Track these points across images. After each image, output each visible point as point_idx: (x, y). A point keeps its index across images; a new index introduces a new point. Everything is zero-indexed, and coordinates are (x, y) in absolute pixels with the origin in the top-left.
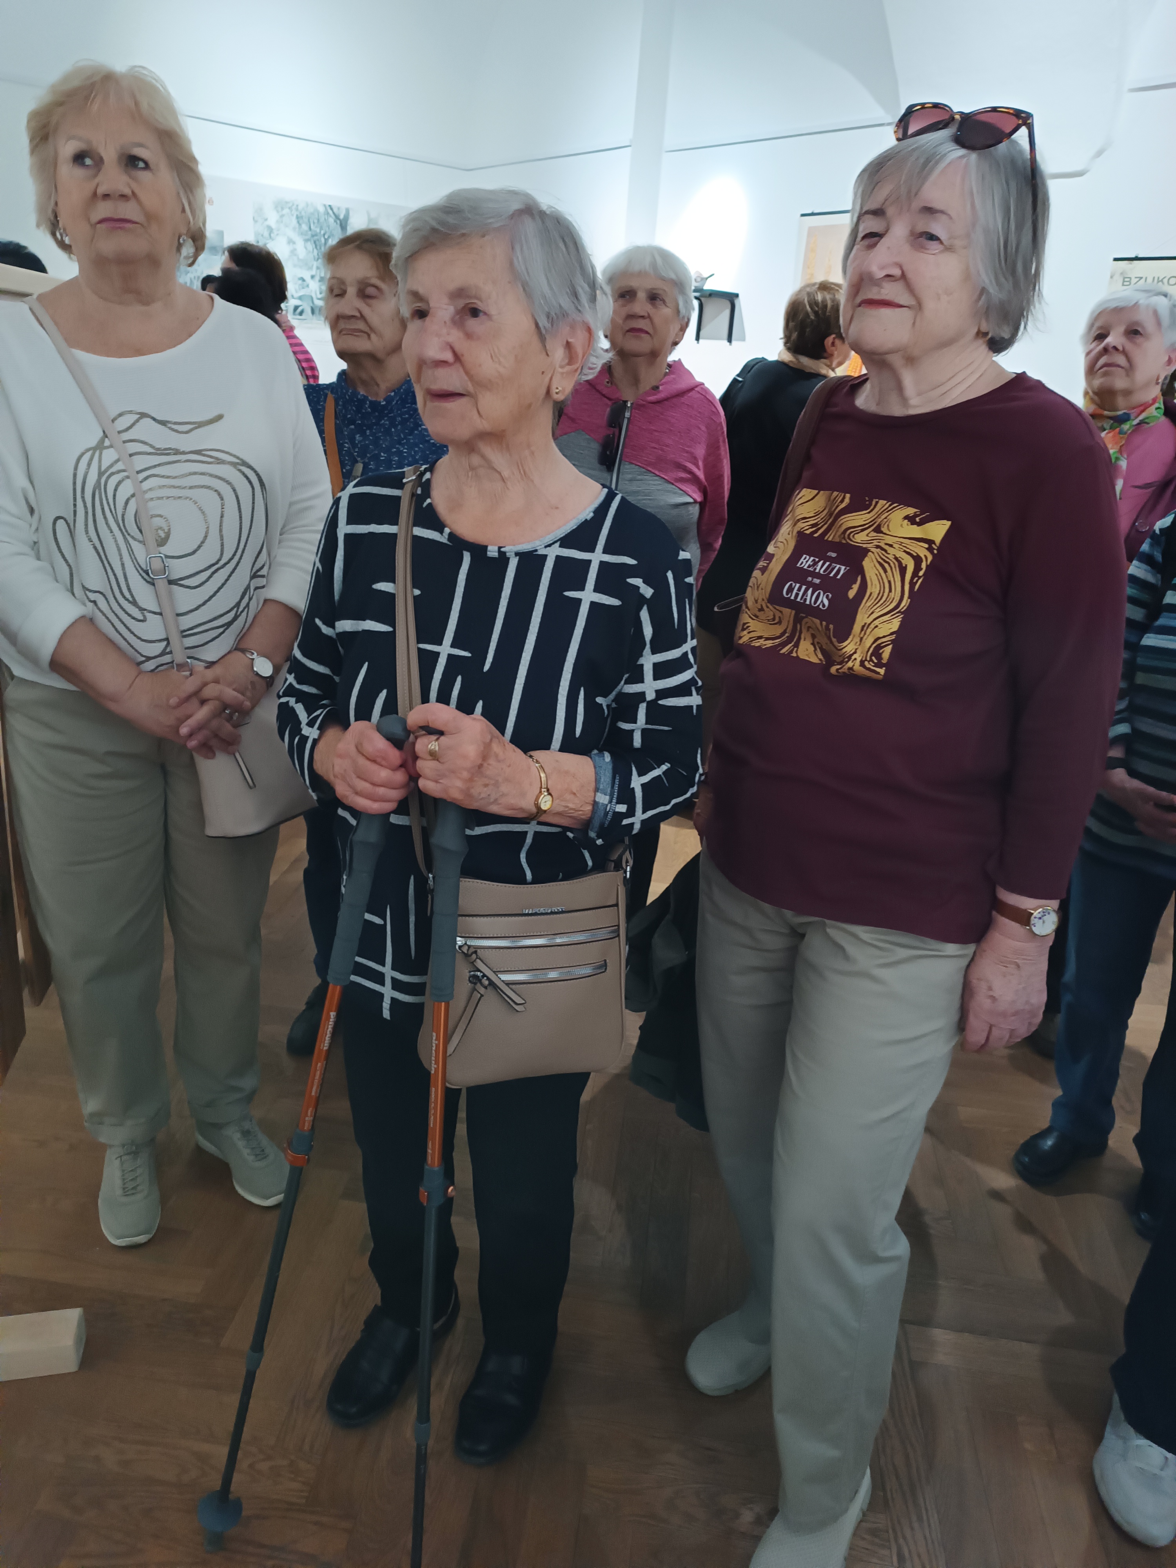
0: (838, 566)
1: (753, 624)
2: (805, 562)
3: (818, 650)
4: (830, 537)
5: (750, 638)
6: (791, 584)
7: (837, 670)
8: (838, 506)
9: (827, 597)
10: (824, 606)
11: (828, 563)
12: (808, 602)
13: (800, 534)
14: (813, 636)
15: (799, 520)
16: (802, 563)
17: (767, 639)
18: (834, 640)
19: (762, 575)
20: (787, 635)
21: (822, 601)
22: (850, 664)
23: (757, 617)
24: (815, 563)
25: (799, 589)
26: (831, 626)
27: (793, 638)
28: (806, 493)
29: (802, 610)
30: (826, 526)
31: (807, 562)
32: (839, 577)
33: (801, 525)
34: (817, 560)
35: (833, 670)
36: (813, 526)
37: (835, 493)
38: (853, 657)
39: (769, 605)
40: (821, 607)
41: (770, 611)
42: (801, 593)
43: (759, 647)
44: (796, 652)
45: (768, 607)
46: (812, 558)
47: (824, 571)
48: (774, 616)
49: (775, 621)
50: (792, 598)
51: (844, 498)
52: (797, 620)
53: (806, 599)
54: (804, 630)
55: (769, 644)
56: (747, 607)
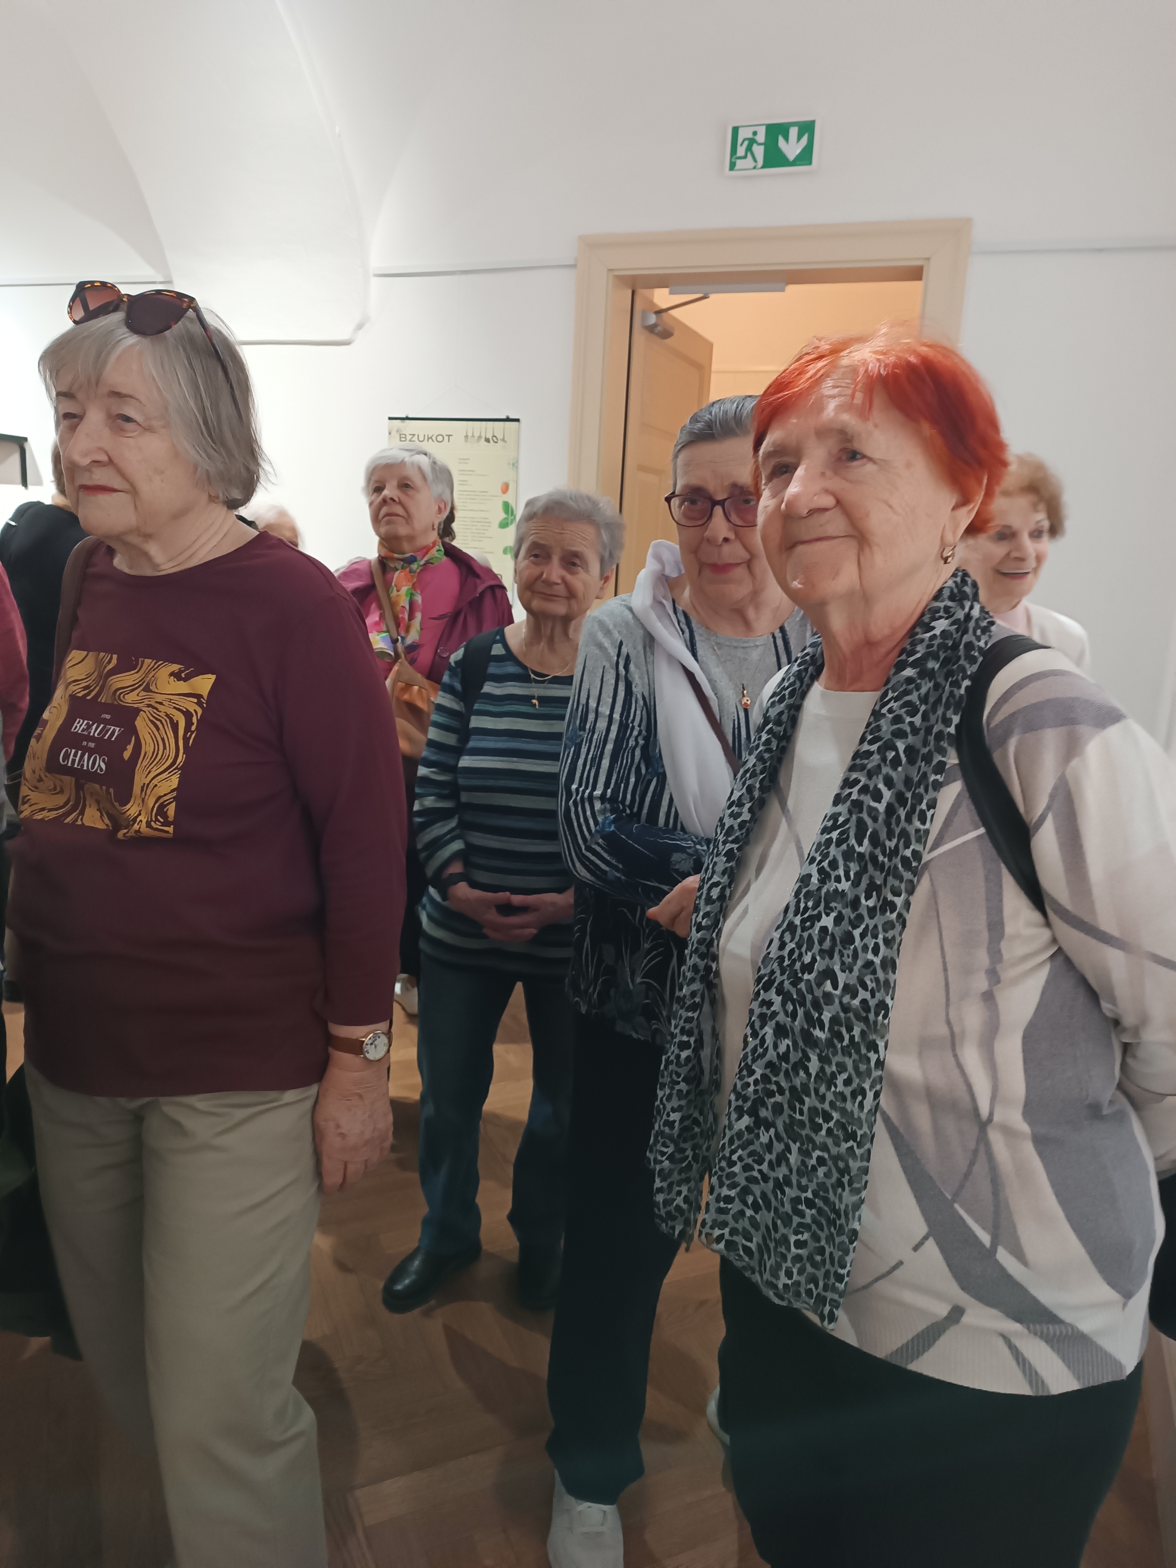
7: (124, 834)
33: (72, 688)
36: (85, 688)
45: (46, 776)
54: (88, 797)
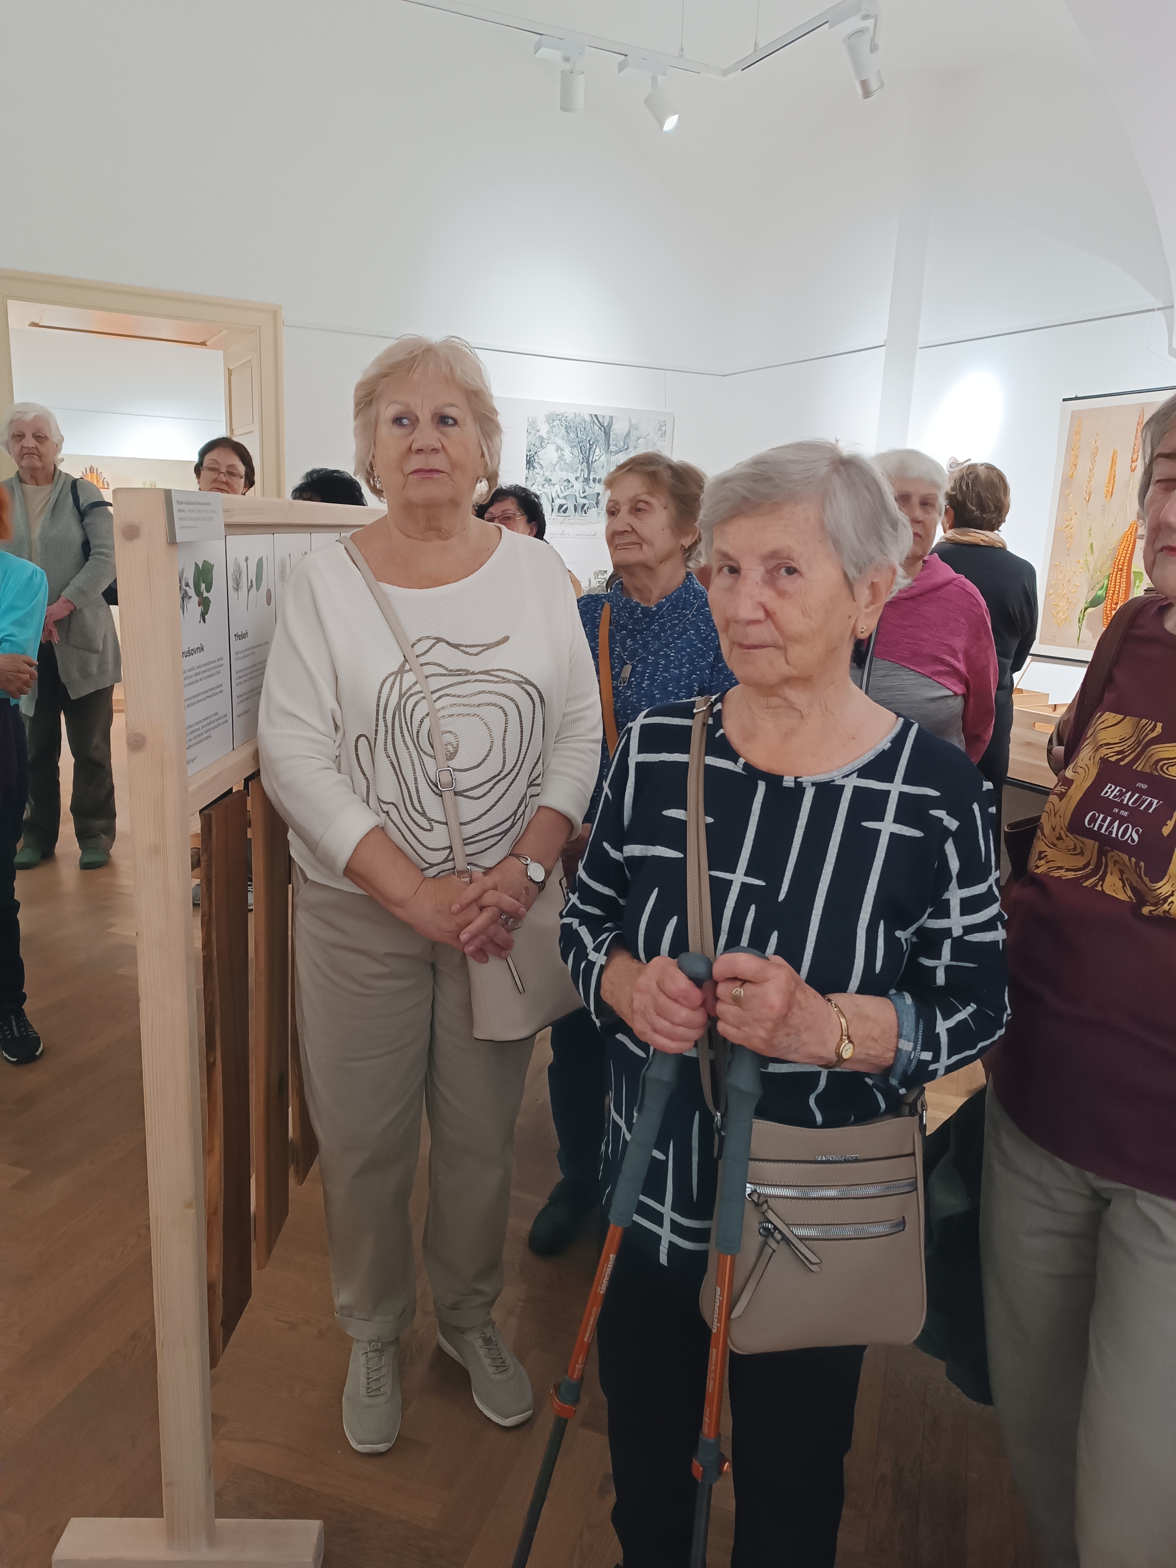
0: (1150, 799)
1: (1050, 853)
2: (1110, 791)
3: (1127, 886)
4: (1139, 766)
5: (1049, 868)
6: (1094, 814)
7: (1150, 911)
8: (1147, 735)
9: (1137, 832)
10: (1133, 841)
11: (1137, 795)
12: (1114, 835)
13: (1104, 761)
14: (1122, 872)
15: (1101, 746)
16: (1107, 792)
17: (1068, 870)
18: (1146, 880)
19: (1060, 801)
20: (1090, 867)
21: (1131, 835)
22: (1166, 907)
23: (1055, 845)
24: (1122, 794)
25: (1104, 820)
26: (1142, 864)
27: (1099, 870)
28: (1110, 717)
29: (1106, 843)
30: (1133, 755)
31: (1112, 792)
32: (1150, 811)
33: (1104, 751)
34: (1124, 790)
35: (1146, 910)
36: (1118, 753)
37: (1144, 721)
38: (1169, 900)
39: (1069, 834)
40: (1129, 841)
41: (1070, 841)
42: (1106, 825)
43: (1059, 877)
44: (1102, 886)
45: (1067, 836)
46: (1118, 788)
47: (1132, 804)
48: (1075, 845)
49: (1076, 851)
50: (1096, 829)
51: (1155, 726)
52: (1102, 853)
53: (1111, 832)
54: (1110, 865)
55: (1070, 875)
56: (1043, 834)
